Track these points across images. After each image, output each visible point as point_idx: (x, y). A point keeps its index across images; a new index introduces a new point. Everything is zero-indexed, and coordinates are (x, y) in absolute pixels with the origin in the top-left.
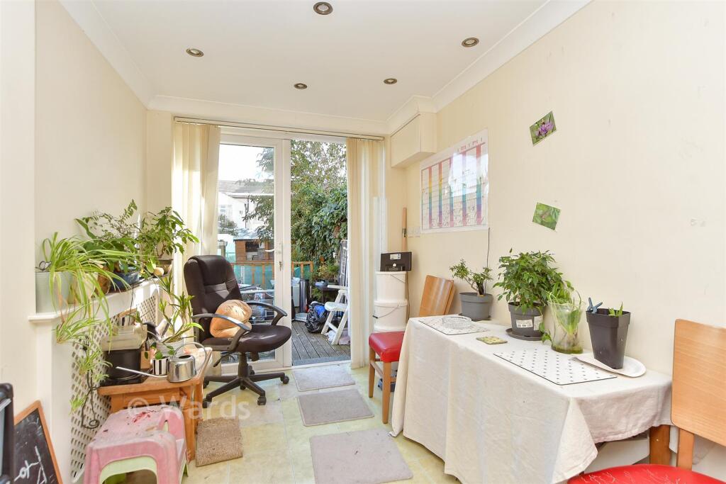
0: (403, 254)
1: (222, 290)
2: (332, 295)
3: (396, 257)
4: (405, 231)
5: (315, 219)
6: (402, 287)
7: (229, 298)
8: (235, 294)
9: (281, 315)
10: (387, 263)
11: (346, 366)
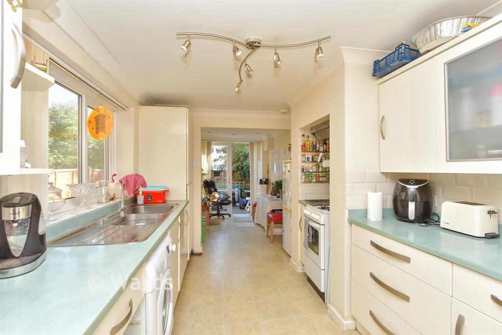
0: (266, 179)
1: (213, 190)
2: (248, 195)
3: (264, 180)
4: (268, 172)
5: (244, 164)
6: (265, 190)
7: (214, 191)
8: (216, 190)
9: (229, 197)
10: (261, 182)
11: (249, 214)
